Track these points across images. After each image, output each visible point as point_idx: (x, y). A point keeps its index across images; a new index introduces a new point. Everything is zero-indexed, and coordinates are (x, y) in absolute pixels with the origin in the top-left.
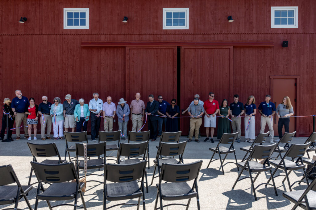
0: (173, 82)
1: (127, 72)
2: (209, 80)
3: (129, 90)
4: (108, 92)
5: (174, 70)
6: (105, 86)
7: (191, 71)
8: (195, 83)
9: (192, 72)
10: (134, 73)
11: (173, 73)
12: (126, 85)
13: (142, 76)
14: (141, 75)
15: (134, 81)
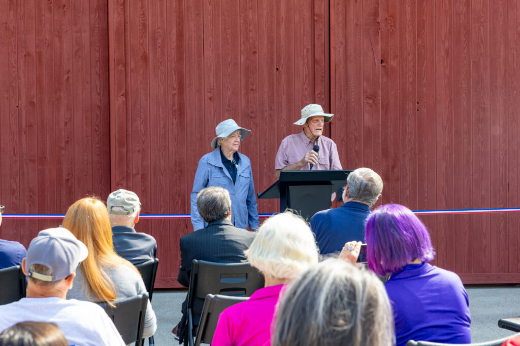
0: (315, 61)
1: (114, 18)
2: (447, 52)
3: (126, 95)
4: (32, 103)
5: (316, 10)
6: (19, 78)
7: (376, 14)
8: (393, 63)
9: (379, 20)
10: (144, 25)
11: (313, 22)
12: (112, 73)
13: (180, 35)
14: (174, 31)
15: (145, 58)
